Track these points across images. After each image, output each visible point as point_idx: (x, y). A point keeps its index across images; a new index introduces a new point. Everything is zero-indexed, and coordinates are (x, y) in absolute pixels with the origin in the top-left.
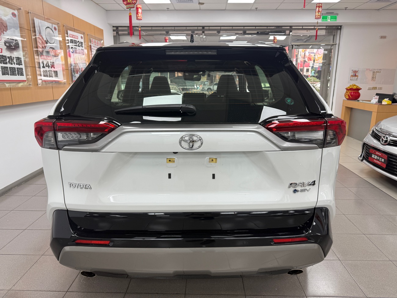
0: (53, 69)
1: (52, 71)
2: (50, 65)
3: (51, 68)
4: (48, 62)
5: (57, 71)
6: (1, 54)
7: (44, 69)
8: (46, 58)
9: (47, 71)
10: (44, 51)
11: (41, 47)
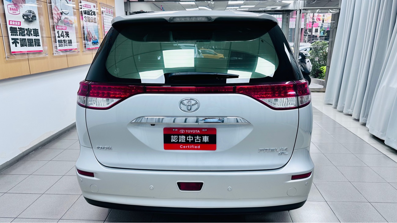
1: (66, 40)
3: (66, 37)
4: (63, 32)
5: (71, 40)
6: (20, 27)
7: (59, 39)
8: (61, 28)
9: (62, 40)
10: (59, 22)
11: (57, 18)
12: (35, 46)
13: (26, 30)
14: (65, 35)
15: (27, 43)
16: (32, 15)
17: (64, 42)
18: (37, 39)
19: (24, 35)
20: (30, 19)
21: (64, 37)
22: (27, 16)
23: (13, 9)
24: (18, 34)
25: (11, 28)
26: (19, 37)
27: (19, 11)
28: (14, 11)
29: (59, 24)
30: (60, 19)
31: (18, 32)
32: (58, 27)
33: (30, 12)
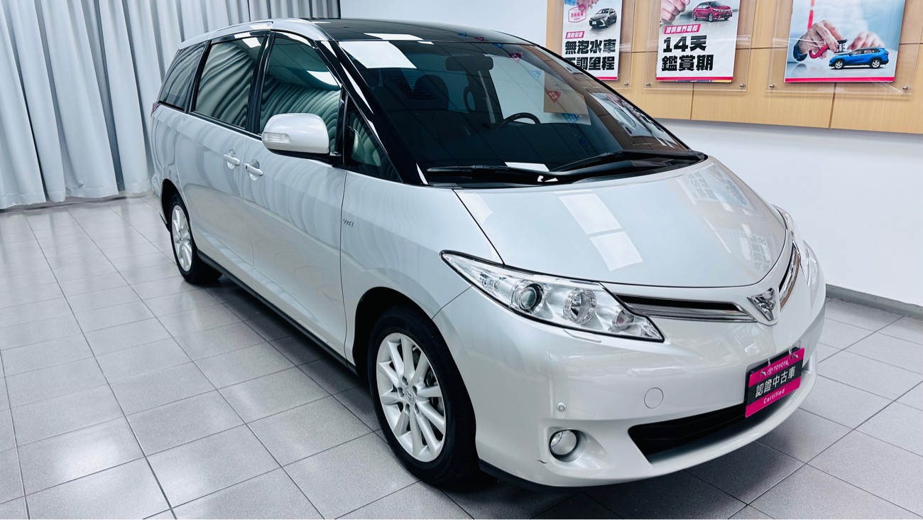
0: (698, 52)
1: (693, 57)
2: (688, 42)
3: (692, 49)
4: (684, 39)
5: (712, 56)
6: (581, 40)
7: (668, 55)
8: (679, 30)
9: (676, 58)
10: (677, 17)
11: (671, 9)
12: (602, 69)
13: (592, 43)
14: (690, 45)
15: (588, 65)
16: (608, 15)
17: (682, 60)
18: (609, 58)
19: (587, 52)
20: (602, 23)
21: (684, 50)
22: (598, 20)
23: (575, 15)
24: (576, 51)
25: (568, 42)
26: (576, 56)
27: (584, 15)
28: (577, 17)
29: (674, 23)
30: (683, 10)
31: (577, 48)
32: (669, 29)
33: (605, 11)
